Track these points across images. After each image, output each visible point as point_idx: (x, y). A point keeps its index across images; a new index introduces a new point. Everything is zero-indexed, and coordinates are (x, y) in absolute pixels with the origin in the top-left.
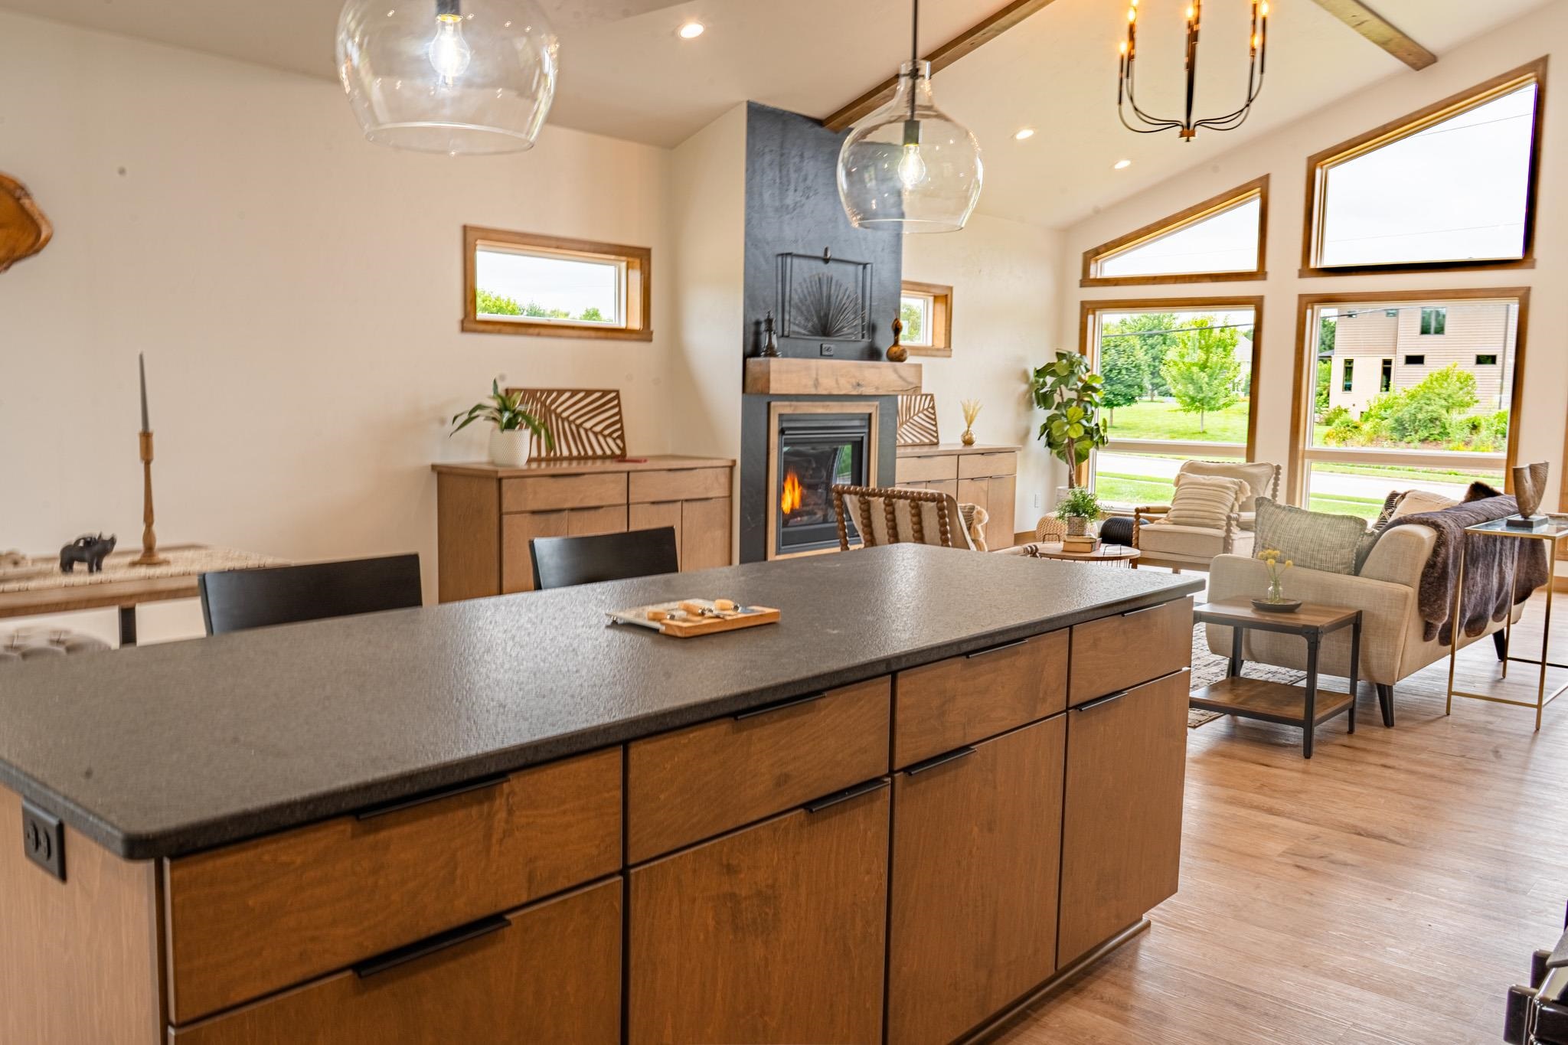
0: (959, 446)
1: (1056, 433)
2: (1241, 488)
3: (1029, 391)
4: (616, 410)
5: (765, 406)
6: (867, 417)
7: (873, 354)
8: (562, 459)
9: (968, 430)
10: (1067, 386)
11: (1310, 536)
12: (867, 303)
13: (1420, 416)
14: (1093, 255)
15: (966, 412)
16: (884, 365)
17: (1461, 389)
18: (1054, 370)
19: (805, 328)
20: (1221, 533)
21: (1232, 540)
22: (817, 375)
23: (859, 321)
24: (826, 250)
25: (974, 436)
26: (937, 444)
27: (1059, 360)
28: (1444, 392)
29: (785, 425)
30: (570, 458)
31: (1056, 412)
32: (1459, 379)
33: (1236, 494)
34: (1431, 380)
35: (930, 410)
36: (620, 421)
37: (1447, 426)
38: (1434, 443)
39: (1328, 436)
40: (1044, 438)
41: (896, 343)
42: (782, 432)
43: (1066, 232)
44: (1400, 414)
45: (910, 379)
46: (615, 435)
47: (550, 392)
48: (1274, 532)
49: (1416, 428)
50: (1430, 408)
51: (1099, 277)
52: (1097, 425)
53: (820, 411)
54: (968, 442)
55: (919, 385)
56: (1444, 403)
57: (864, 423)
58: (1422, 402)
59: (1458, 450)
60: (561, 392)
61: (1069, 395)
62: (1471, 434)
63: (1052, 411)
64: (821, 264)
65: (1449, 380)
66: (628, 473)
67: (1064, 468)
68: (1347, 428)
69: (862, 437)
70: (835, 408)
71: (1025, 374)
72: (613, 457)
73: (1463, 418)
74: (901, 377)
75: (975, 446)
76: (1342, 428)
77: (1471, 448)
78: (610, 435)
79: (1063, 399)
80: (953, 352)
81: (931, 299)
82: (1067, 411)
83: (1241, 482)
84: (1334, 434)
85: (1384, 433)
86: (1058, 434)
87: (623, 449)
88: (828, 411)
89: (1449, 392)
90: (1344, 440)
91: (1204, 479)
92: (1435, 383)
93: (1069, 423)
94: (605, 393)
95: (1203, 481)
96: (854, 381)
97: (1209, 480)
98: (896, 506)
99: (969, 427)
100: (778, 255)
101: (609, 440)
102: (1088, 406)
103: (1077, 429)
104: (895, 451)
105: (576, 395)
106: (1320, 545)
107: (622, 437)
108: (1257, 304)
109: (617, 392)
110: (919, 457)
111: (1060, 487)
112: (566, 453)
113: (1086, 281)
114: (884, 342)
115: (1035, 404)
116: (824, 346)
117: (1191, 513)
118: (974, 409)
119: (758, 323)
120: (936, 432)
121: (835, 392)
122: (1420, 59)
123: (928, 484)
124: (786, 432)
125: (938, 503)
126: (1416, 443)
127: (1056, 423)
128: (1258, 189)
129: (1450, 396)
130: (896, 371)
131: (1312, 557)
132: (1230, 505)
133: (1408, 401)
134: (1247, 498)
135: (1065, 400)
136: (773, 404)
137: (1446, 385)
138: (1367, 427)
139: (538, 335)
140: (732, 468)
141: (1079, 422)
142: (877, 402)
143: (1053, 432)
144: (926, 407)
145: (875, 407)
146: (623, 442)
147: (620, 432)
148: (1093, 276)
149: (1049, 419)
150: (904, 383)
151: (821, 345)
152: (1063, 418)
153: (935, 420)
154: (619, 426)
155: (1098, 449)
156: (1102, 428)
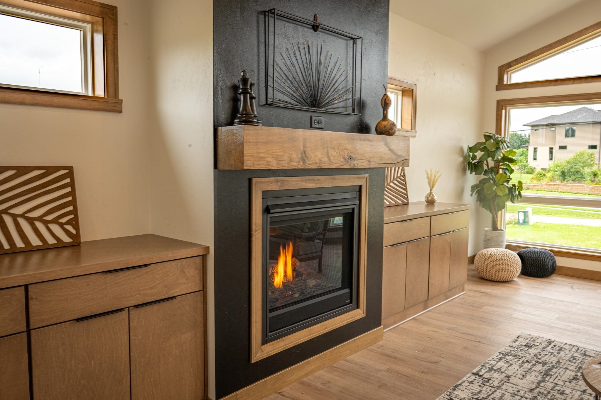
0: (424, 208)
3: (463, 162)
4: (69, 189)
5: (247, 185)
6: (358, 189)
7: (362, 128)
9: (431, 193)
10: (492, 158)
14: (505, 68)
15: (429, 178)
16: (373, 136)
17: (589, 159)
18: (486, 147)
19: (292, 97)
22: (305, 147)
23: (349, 95)
24: (316, 17)
25: (436, 197)
26: (407, 204)
27: (486, 140)
28: (582, 160)
29: (270, 203)
31: (486, 177)
32: (588, 155)
34: (577, 155)
35: (402, 177)
36: (73, 202)
37: (584, 174)
38: (578, 181)
39: (532, 178)
40: (475, 196)
41: (385, 117)
42: (267, 210)
43: (486, 53)
44: (563, 169)
45: (399, 153)
46: (63, 220)
49: (570, 175)
50: (576, 167)
51: (509, 83)
52: (514, 185)
53: (311, 185)
54: (430, 202)
55: (407, 158)
56: (582, 165)
57: (356, 195)
58: (573, 164)
59: (589, 184)
61: (493, 164)
62: (594, 178)
63: (482, 177)
64: (310, 31)
65: (583, 155)
67: (487, 215)
68: (541, 175)
69: (353, 209)
70: (325, 182)
71: (462, 150)
72: (60, 247)
73: (590, 171)
74: (390, 150)
75: (437, 208)
76: (539, 175)
77: (594, 183)
78: (55, 221)
79: (488, 167)
80: (417, 133)
81: (400, 93)
82: (492, 176)
84: (535, 178)
85: (556, 177)
86: (488, 192)
87: (76, 237)
88: (318, 186)
89: (584, 160)
90: (539, 180)
92: (577, 157)
93: (495, 185)
94: (49, 170)
96: (345, 154)
99: (431, 190)
100: (261, 13)
101: (55, 228)
102: (507, 172)
103: (502, 188)
105: (2, 173)
107: (75, 223)
109: (70, 168)
110: (402, 221)
111: (486, 229)
113: (501, 86)
114: (373, 117)
115: (468, 172)
116: (314, 118)
118: (435, 176)
120: (407, 195)
121: (326, 166)
123: (408, 243)
124: (272, 211)
126: (571, 181)
127: (487, 185)
129: (584, 162)
130: (386, 145)
133: (566, 164)
135: (490, 168)
136: (254, 180)
137: (582, 157)
138: (549, 175)
140: (204, 257)
141: (503, 184)
142: (367, 175)
143: (485, 191)
144: (399, 175)
145: (365, 180)
146: (77, 227)
147: (72, 216)
148: (505, 83)
149: (480, 182)
150: (395, 157)
151: (311, 117)
152: (491, 181)
153: (405, 185)
154: (71, 208)
155: (512, 201)
156: (517, 187)
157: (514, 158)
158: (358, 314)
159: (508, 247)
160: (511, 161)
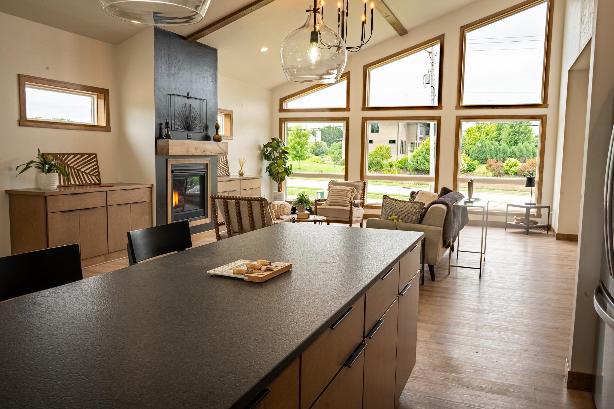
0: (238, 176)
1: (273, 170)
2: (353, 191)
3: (261, 154)
4: (96, 163)
5: (165, 161)
6: (206, 165)
7: (207, 138)
8: (72, 186)
9: (241, 170)
10: (276, 152)
11: (404, 210)
12: (205, 116)
13: (374, 162)
14: (283, 100)
15: (240, 162)
16: (212, 142)
17: (386, 152)
18: (272, 145)
19: (180, 126)
20: (348, 208)
21: (353, 211)
22: (188, 147)
23: (202, 124)
24: (188, 93)
25: (244, 172)
26: (229, 175)
27: (273, 141)
28: (381, 153)
29: (173, 169)
30: (75, 185)
31: (273, 162)
32: (385, 149)
33: (352, 193)
34: (377, 149)
35: (226, 161)
36: (98, 168)
37: (383, 165)
38: (379, 171)
40: (268, 173)
41: (217, 133)
42: (172, 172)
43: (273, 90)
45: (224, 149)
46: (95, 174)
47: (64, 154)
48: (391, 209)
49: (373, 166)
50: (377, 159)
51: (286, 108)
52: (288, 167)
53: (188, 162)
54: (241, 175)
55: (227, 151)
56: (381, 157)
57: (205, 167)
58: (374, 157)
59: (386, 173)
60: (69, 155)
61: (277, 155)
62: (390, 168)
63: (271, 162)
64: (186, 99)
65: (382, 149)
66: (106, 191)
67: (276, 184)
69: (204, 173)
70: (194, 161)
71: (260, 147)
72: (95, 184)
73: (388, 162)
74: (220, 148)
75: (244, 176)
77: (390, 173)
78: (93, 174)
79: (274, 156)
80: (233, 137)
81: (224, 116)
82: (277, 162)
83: (353, 188)
86: (274, 171)
87: (100, 181)
88: (191, 163)
89: (383, 153)
91: (340, 188)
92: (378, 150)
93: (278, 166)
94: (90, 155)
95: (339, 188)
96: (202, 150)
97: (342, 188)
98: (240, 204)
99: (241, 168)
100: (169, 95)
101: (93, 177)
102: (285, 159)
103: (281, 168)
104: (217, 179)
105: (77, 156)
106: (408, 213)
107: (99, 175)
108: (347, 120)
109: (96, 154)
110: (226, 181)
111: (275, 192)
112: (73, 183)
113: (281, 110)
114: (211, 133)
115: (264, 159)
117: (336, 201)
118: (243, 161)
119: (161, 124)
120: (228, 170)
121: (195, 154)
122: (402, 32)
123: (229, 192)
124: (174, 172)
125: (260, 202)
126: (373, 172)
127: (273, 166)
128: (346, 77)
129: (383, 155)
130: (218, 145)
131: (405, 218)
132: (350, 197)
134: (356, 194)
135: (275, 157)
136: (168, 160)
137: (381, 151)
139: (58, 128)
140: (151, 188)
141: (282, 166)
142: (210, 159)
143: (272, 170)
144: (224, 160)
145: (209, 161)
146: (100, 177)
147: (98, 173)
148: (283, 108)
149: (270, 165)
150: (221, 150)
151: (187, 134)
152: (275, 164)
153: (228, 165)
154: (97, 170)
155: (288, 176)
156: (290, 168)
157: (288, 151)
158: (207, 221)
159: (286, 201)
160: (287, 153)
